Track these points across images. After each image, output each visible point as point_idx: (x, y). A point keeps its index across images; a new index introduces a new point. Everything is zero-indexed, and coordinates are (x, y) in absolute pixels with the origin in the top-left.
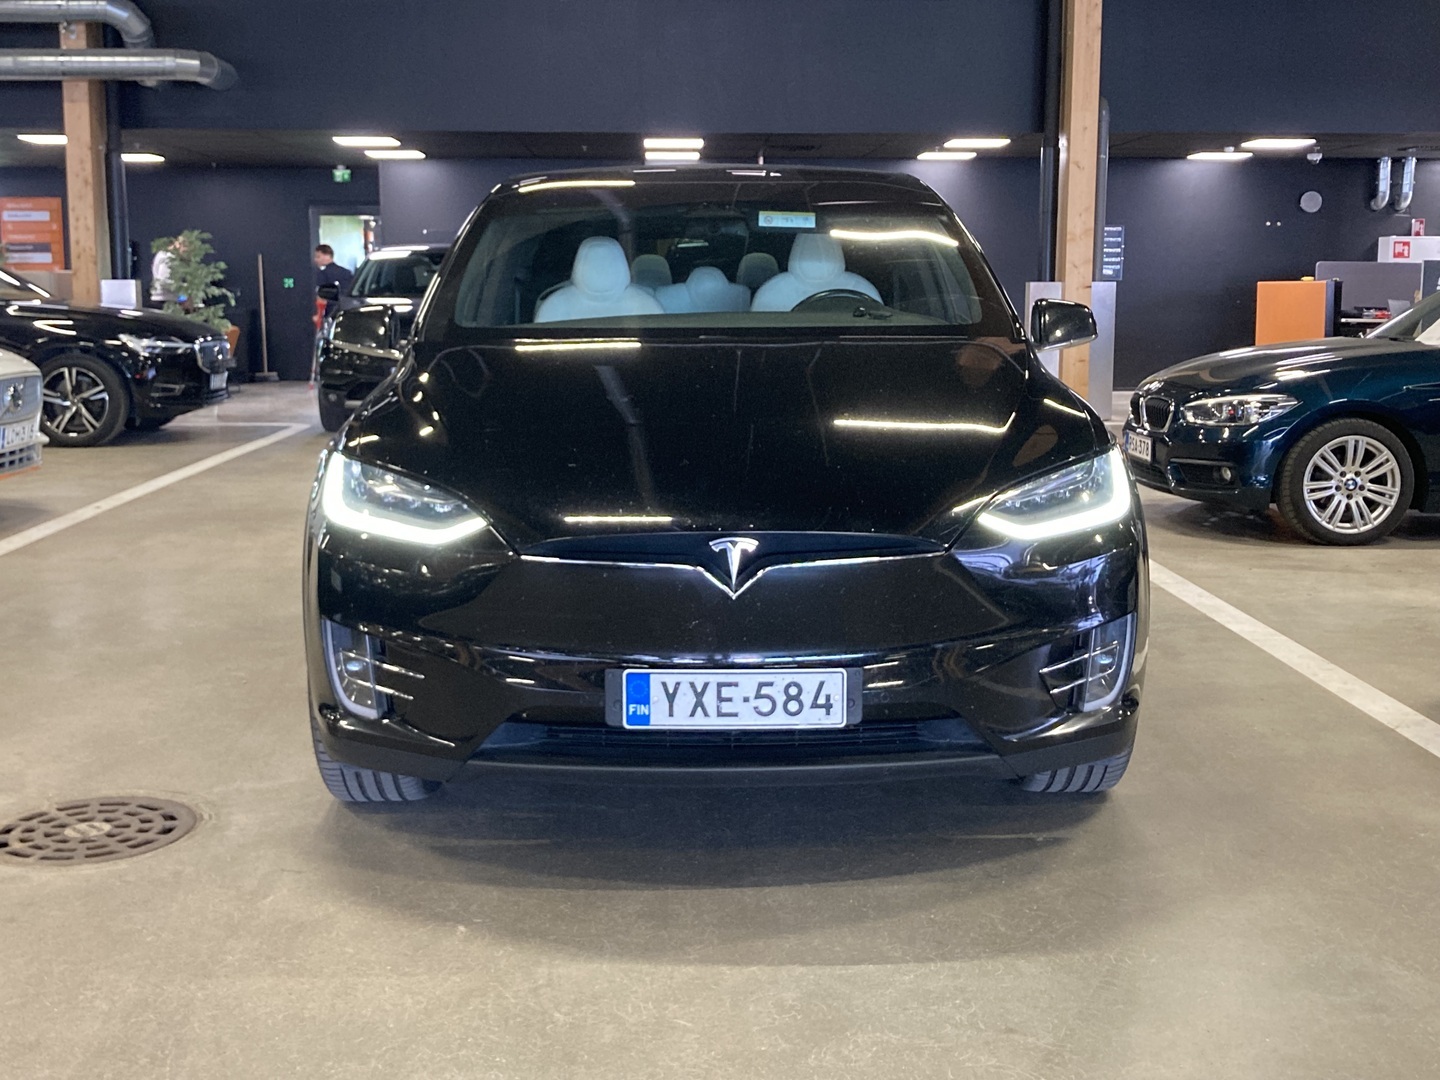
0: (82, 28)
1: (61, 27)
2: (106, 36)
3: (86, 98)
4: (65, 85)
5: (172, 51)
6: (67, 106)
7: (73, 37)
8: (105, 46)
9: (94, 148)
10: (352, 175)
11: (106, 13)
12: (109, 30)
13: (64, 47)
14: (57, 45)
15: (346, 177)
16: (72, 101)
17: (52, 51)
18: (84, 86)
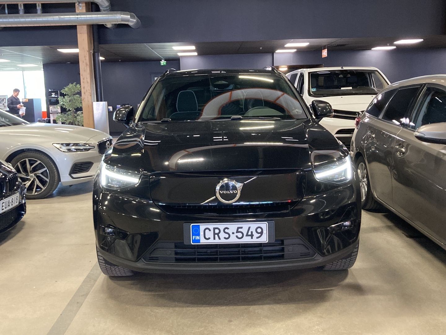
0: (84, 4)
1: (76, 5)
2: (94, 8)
3: (86, 31)
4: (77, 27)
5: (120, 12)
6: (79, 35)
7: (80, 8)
9: (89, 51)
10: (168, 62)
12: (94, 5)
13: (77, 11)
15: (165, 64)
16: (81, 33)
17: (74, 13)
18: (85, 28)
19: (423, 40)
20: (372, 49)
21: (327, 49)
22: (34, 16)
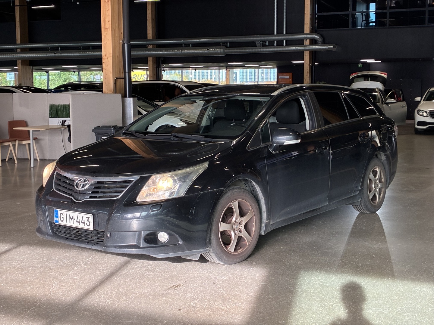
0: (308, 41)
1: (305, 40)
2: (313, 42)
3: (309, 54)
4: (305, 52)
5: (327, 44)
6: (304, 56)
7: (307, 42)
8: (313, 44)
9: (309, 65)
10: (363, 66)
11: (314, 37)
12: (314, 40)
13: (305, 44)
14: (304, 44)
15: (361, 66)
16: (306, 55)
17: (303, 45)
18: (308, 52)
22: (283, 47)
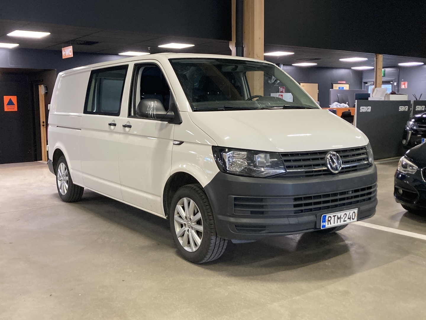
19: (194, 45)
20: (119, 54)
21: (72, 46)
